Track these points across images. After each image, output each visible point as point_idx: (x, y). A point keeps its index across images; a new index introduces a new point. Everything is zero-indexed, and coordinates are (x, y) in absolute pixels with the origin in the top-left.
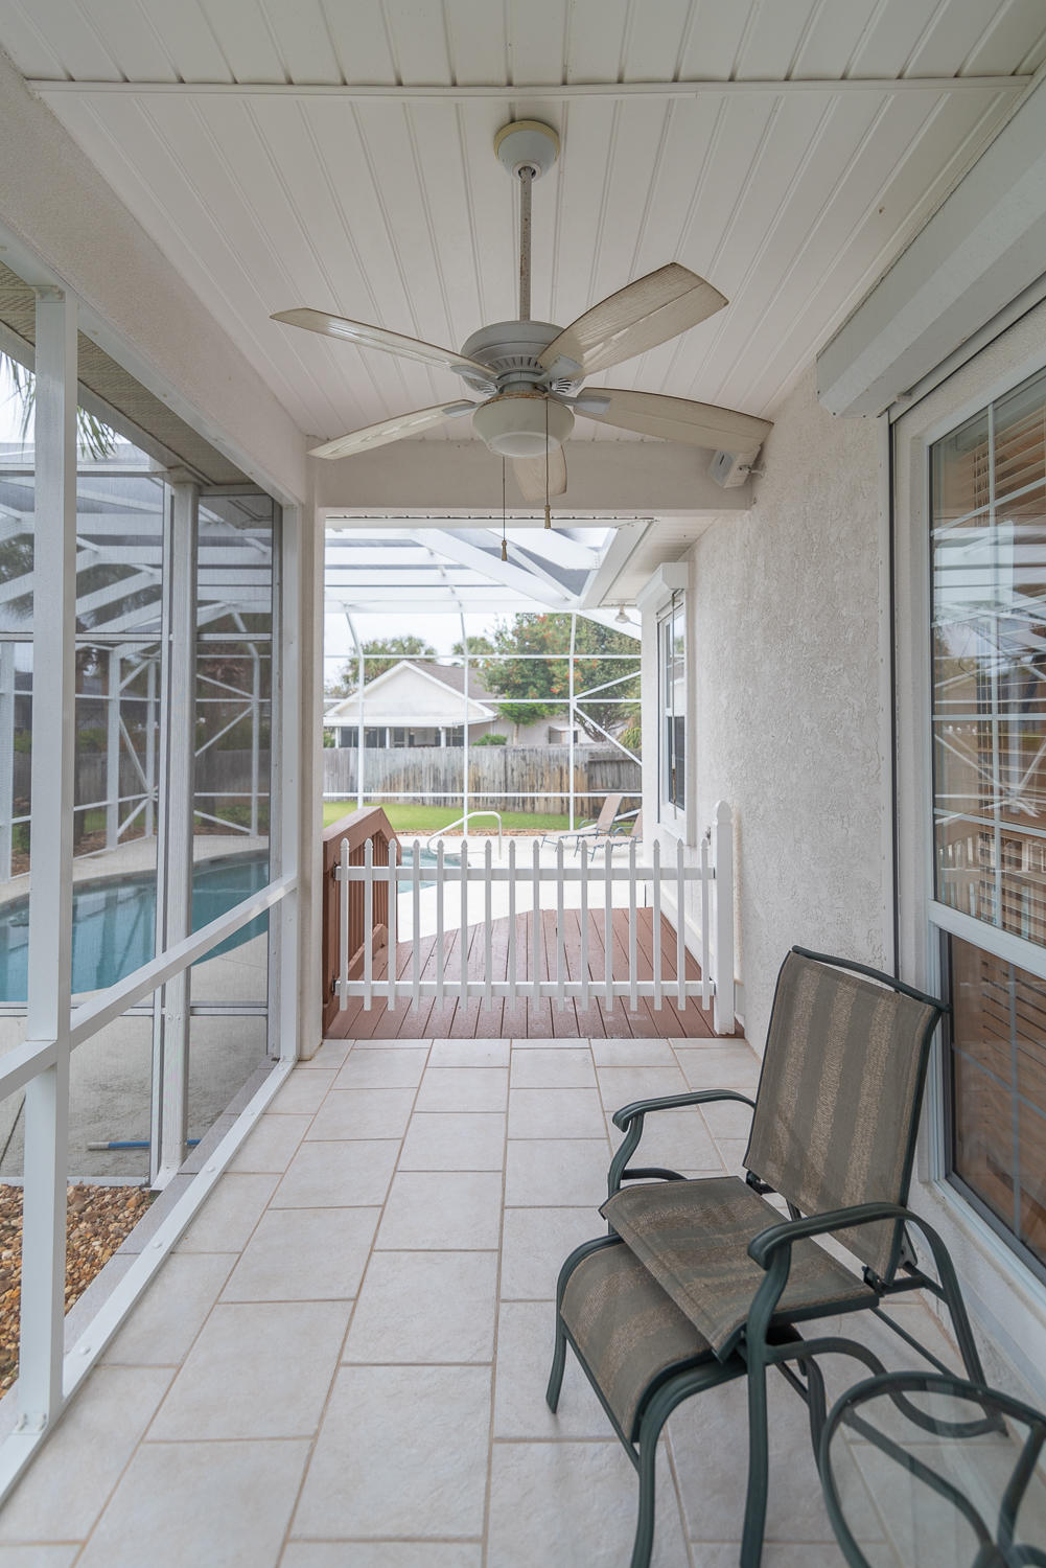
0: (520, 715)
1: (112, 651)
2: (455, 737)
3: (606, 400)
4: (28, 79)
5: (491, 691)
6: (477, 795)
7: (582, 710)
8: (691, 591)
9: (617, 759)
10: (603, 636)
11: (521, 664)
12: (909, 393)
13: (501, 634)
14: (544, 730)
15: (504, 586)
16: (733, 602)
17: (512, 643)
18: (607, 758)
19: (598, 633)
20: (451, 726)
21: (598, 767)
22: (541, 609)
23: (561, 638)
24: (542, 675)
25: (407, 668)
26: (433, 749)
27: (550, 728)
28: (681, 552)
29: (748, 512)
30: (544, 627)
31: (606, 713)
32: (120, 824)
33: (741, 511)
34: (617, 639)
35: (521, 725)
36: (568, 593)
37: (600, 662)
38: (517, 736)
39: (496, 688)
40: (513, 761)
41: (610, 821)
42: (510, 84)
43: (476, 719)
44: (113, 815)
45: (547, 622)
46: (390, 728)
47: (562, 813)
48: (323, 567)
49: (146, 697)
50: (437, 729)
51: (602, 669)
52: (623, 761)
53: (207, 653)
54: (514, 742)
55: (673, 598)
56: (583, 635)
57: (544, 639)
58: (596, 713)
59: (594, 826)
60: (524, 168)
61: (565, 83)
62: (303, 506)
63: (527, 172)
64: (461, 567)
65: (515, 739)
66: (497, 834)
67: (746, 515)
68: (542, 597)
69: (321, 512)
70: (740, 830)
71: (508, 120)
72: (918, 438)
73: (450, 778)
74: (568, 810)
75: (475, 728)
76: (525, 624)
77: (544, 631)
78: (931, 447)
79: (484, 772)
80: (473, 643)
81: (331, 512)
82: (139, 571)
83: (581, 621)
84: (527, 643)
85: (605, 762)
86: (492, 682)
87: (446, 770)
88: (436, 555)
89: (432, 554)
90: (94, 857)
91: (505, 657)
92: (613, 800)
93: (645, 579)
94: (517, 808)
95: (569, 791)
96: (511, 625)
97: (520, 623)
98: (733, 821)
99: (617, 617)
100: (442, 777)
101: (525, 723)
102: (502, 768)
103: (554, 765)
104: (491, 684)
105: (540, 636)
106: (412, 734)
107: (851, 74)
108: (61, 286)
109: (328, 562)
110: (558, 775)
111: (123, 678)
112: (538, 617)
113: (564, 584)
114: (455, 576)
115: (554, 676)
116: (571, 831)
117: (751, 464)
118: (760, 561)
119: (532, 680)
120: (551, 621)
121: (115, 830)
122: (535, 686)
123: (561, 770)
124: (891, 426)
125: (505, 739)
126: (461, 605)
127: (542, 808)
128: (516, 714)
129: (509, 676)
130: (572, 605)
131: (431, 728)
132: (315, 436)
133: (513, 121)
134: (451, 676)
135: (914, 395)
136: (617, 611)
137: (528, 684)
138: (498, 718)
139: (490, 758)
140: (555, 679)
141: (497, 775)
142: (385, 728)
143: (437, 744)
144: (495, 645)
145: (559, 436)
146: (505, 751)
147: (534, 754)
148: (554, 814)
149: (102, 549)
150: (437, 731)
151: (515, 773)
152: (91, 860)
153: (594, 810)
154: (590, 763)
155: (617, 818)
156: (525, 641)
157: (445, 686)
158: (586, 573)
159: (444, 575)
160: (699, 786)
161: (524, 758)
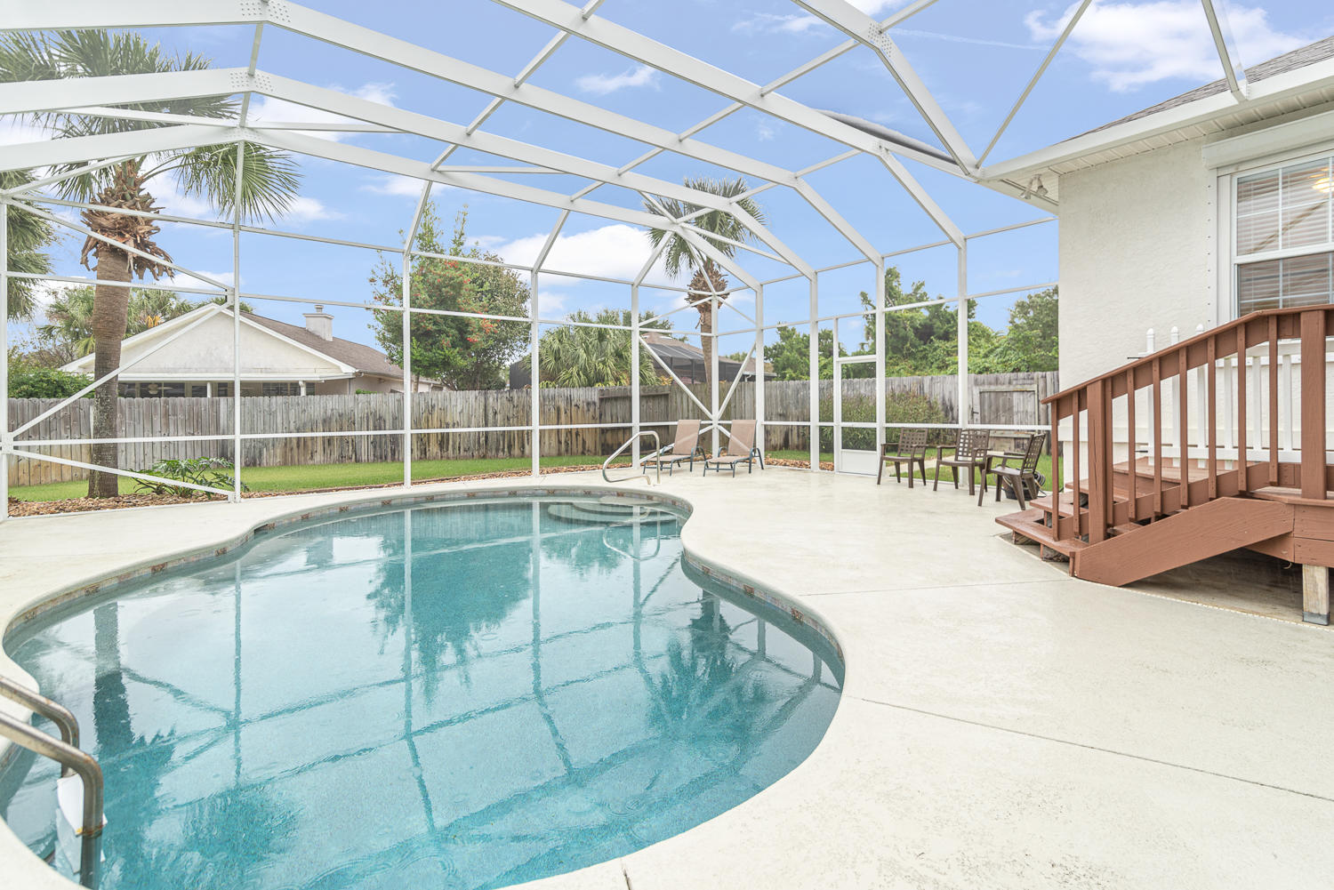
18: (619, 395)
21: (608, 404)
40: (496, 403)
46: (212, 383)
123: (558, 409)
150: (294, 385)
151: (499, 417)
161: (510, 401)
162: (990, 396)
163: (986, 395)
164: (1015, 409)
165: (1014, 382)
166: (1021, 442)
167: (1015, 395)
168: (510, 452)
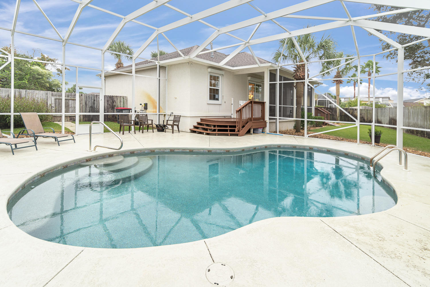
162: (59, 101)
163: (57, 100)
164: (70, 106)
165: (70, 96)
166: (72, 118)
167: (70, 101)
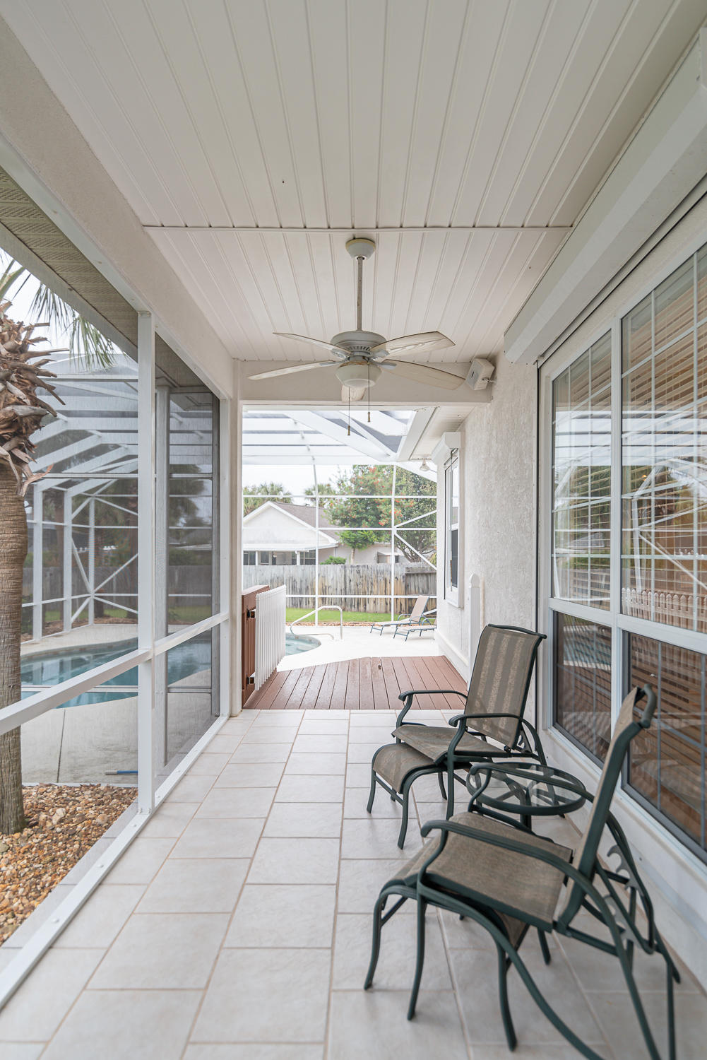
0: (356, 541)
1: (67, 491)
2: (309, 558)
3: (395, 365)
4: (144, 226)
5: (334, 524)
6: (324, 596)
7: (401, 536)
8: (463, 450)
9: (426, 572)
10: (419, 483)
11: (357, 504)
12: (543, 355)
13: (342, 482)
14: (374, 555)
15: (345, 445)
16: (483, 456)
17: (350, 488)
18: (419, 572)
19: (415, 481)
20: (304, 550)
21: (412, 579)
22: (372, 463)
23: (387, 485)
24: (372, 512)
25: (271, 507)
26: (292, 566)
27: (378, 553)
28: (457, 425)
29: (489, 404)
30: (374, 476)
31: (420, 542)
32: (73, 615)
33: (486, 403)
34: (428, 486)
35: (357, 550)
36: (388, 451)
37: (415, 503)
38: (353, 558)
39: (338, 521)
40: (350, 575)
41: (420, 615)
42: (353, 228)
43: (324, 545)
44: (68, 608)
45: (376, 473)
46: (258, 552)
47: (386, 612)
48: (242, 433)
49: (88, 524)
50: (294, 552)
51: (418, 508)
52: (430, 574)
53: (131, 493)
54: (351, 562)
55: (452, 455)
56: (403, 482)
57: (373, 485)
58: (412, 538)
59: (409, 619)
60: (359, 257)
61: (377, 228)
62: (231, 400)
63: (361, 259)
64: (315, 432)
65: (352, 559)
66: (339, 624)
67: (488, 406)
68: (372, 454)
69: (241, 402)
70: (484, 590)
71: (352, 238)
72: (548, 377)
73: (304, 587)
74: (390, 610)
75: (323, 552)
76: (360, 474)
77: (374, 479)
78: (553, 381)
79: (329, 583)
80: (321, 489)
81: (246, 402)
82: (91, 434)
83: (401, 473)
84: (361, 488)
85: (417, 574)
86: (335, 517)
87: (301, 581)
88: (298, 424)
89: (296, 423)
90: (56, 636)
91: (344, 498)
92: (422, 600)
93: (435, 442)
94: (353, 608)
95: (390, 594)
96: (350, 475)
97: (356, 473)
98: (481, 585)
99: (421, 467)
100: (298, 587)
101: (359, 548)
102: (343, 579)
103: (380, 578)
104: (334, 519)
105: (371, 482)
106: (274, 556)
107: (501, 225)
108: (151, 312)
109: (244, 429)
110: (383, 584)
111: (73, 511)
112: (370, 469)
113: (386, 446)
114: (310, 439)
115: (381, 512)
116: (392, 622)
117: (490, 377)
118: (494, 433)
119: (365, 515)
120: (379, 471)
121: (70, 618)
122: (367, 521)
123: (386, 580)
124: (538, 370)
125: (345, 561)
126: (314, 459)
127: (372, 608)
128: (353, 541)
129: (347, 513)
130: (393, 459)
131: (289, 552)
132: (238, 359)
133: (354, 238)
134: (304, 514)
135: (546, 356)
136: (421, 463)
137: (362, 519)
138: (339, 544)
139: (334, 572)
140: (381, 515)
141: (339, 585)
142: (255, 552)
143: (294, 562)
144: (338, 490)
145: (374, 380)
146: (345, 567)
147: (366, 569)
148: (380, 613)
149: (70, 419)
150: (293, 554)
151: (352, 583)
152: (55, 638)
153: (409, 608)
154: (407, 575)
155: (425, 614)
156: (359, 486)
157: (298, 520)
158: (399, 438)
159: (303, 438)
160: (466, 570)
161: (359, 572)
168: (358, 608)
